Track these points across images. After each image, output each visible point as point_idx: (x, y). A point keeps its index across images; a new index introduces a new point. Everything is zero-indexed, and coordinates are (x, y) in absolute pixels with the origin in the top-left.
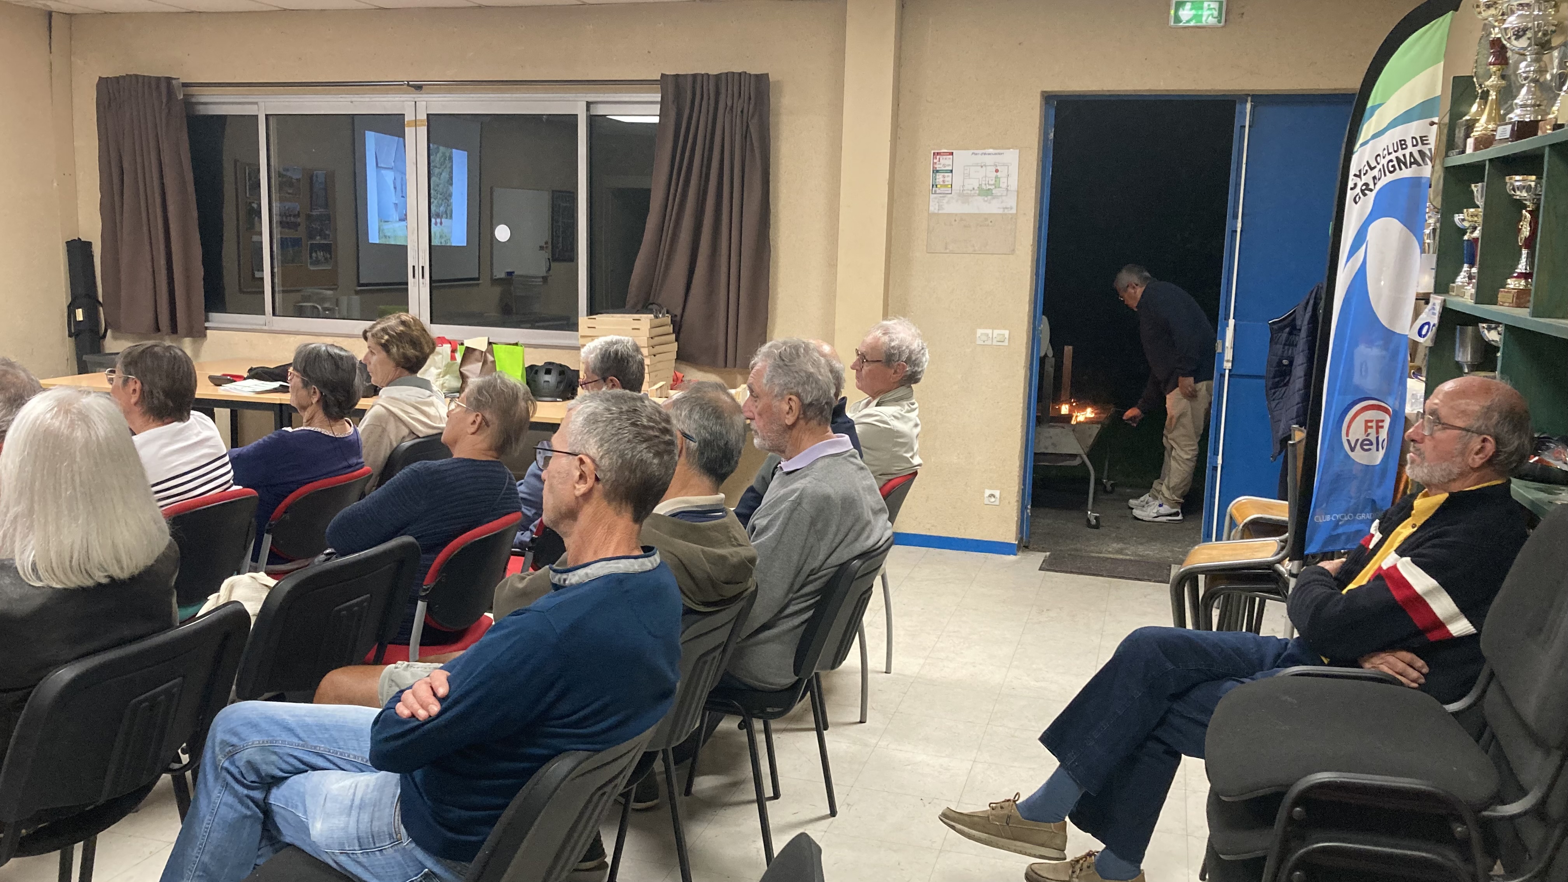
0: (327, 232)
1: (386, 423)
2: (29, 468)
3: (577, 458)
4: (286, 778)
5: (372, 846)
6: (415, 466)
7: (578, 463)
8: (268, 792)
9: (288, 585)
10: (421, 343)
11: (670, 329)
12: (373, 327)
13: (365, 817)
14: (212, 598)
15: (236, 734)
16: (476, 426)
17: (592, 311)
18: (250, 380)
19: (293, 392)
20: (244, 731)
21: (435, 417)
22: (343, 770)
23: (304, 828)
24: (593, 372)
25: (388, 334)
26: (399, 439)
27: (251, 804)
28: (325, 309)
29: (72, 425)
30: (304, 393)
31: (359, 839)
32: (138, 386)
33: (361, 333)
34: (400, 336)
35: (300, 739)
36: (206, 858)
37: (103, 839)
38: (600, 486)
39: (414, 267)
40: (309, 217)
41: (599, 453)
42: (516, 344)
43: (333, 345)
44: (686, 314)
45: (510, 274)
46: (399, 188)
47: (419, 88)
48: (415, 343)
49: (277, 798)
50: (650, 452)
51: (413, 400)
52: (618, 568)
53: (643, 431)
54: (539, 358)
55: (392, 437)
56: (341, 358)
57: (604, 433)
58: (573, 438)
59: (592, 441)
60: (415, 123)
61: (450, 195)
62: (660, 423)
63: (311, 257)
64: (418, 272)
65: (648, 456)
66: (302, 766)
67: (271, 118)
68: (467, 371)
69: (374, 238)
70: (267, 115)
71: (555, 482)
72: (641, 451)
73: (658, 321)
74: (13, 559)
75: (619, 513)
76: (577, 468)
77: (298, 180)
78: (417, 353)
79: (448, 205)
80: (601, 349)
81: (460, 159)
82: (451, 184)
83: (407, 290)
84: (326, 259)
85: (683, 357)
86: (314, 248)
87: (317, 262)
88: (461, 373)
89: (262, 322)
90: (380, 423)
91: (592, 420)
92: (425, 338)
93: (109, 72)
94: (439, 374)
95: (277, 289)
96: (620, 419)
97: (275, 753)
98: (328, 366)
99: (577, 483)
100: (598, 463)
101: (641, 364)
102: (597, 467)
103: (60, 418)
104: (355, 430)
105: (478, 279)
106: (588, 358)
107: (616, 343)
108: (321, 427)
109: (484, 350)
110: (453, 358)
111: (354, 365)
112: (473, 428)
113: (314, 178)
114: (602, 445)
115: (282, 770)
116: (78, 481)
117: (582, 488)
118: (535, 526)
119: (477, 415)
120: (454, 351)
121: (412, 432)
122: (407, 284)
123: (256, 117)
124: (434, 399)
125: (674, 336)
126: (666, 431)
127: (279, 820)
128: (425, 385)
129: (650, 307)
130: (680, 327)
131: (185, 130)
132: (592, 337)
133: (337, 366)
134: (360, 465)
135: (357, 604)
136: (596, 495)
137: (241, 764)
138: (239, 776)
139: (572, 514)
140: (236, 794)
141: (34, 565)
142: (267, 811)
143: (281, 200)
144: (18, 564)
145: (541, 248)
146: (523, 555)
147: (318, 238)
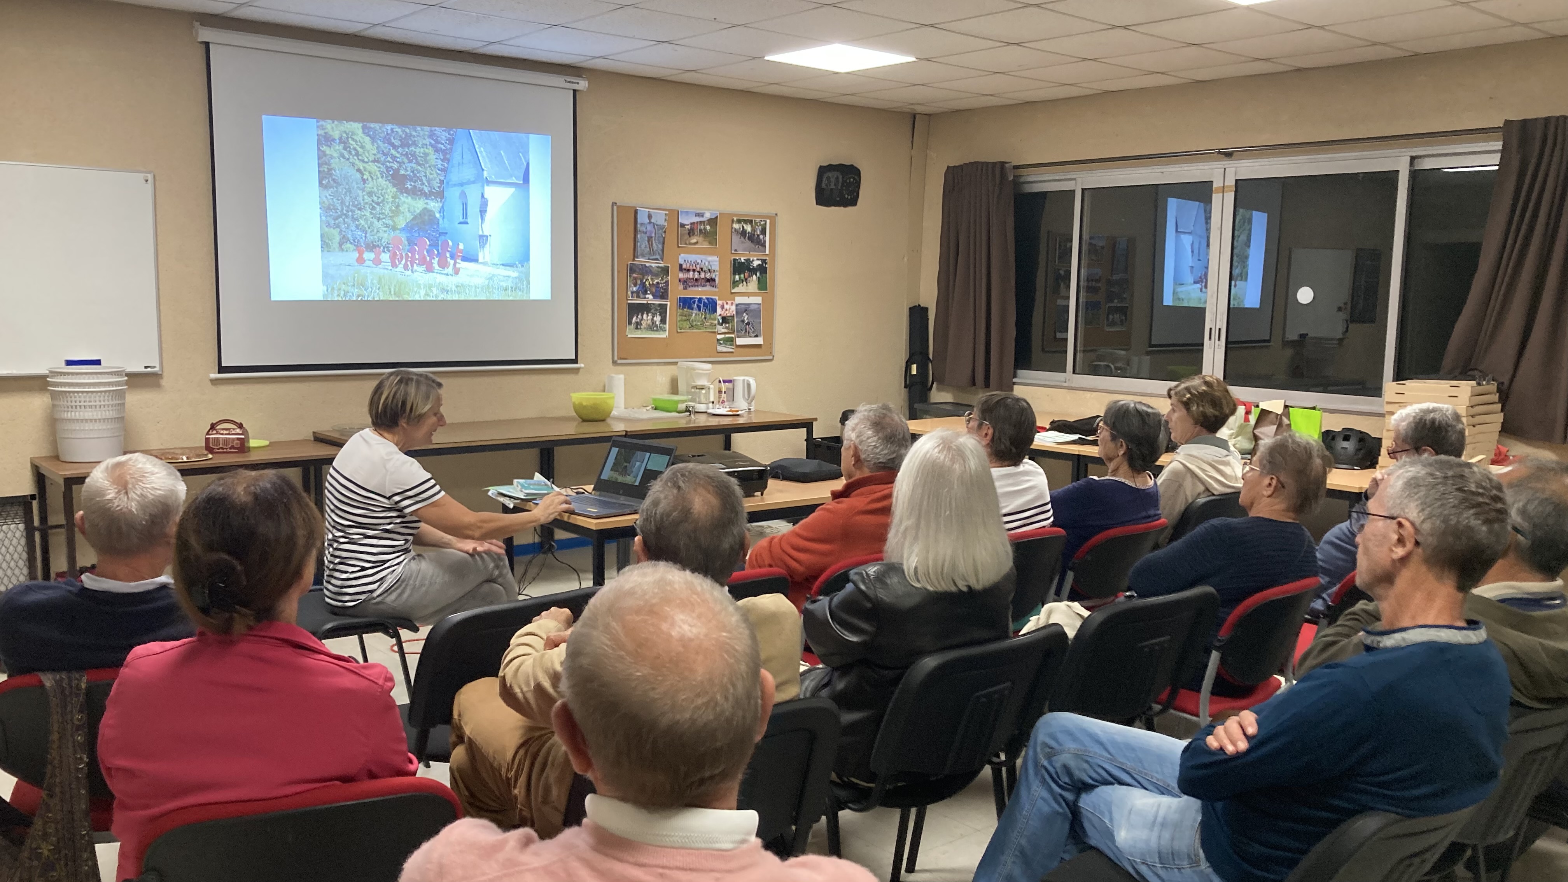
0: (1125, 296)
1: (1184, 480)
2: (920, 491)
3: (1395, 521)
4: (1096, 786)
5: (1171, 862)
6: (1215, 521)
7: (1396, 527)
8: (1078, 796)
9: (1100, 616)
10: (1221, 404)
11: (1496, 397)
12: (1177, 386)
13: (1167, 835)
14: (1033, 619)
15: (1055, 738)
16: (1272, 489)
17: (1400, 376)
18: (1052, 432)
19: (1102, 445)
20: (1061, 737)
21: (1231, 476)
22: (1146, 789)
23: (1110, 835)
24: (1405, 440)
25: (1190, 393)
26: (1195, 494)
27: (1064, 804)
28: (1117, 368)
29: (953, 460)
30: (1111, 445)
31: (1159, 853)
32: (990, 432)
33: (1165, 393)
34: (1202, 396)
35: (1110, 754)
36: (1023, 842)
37: (934, 813)
38: (1420, 550)
39: (1211, 329)
40: (1109, 283)
41: (1419, 517)
42: (1314, 408)
43: (1140, 403)
44: (1517, 379)
45: (1303, 336)
46: (1196, 251)
47: (1229, 155)
48: (1215, 403)
49: (1087, 802)
50: (1479, 519)
51: (1210, 458)
52: (1438, 636)
53: (1471, 497)
54: (1337, 424)
55: (1188, 493)
56: (1148, 414)
57: (1427, 497)
58: (1391, 502)
59: (1413, 505)
60: (1223, 189)
61: (1247, 257)
62: (1491, 491)
63: (1108, 320)
64: (1215, 334)
65: (1475, 523)
66: (1111, 779)
67: (1086, 192)
68: (1260, 433)
69: (1168, 300)
70: (1083, 189)
71: (1370, 545)
72: (1467, 518)
73: (1480, 389)
74: (902, 564)
75: (1439, 579)
76: (1395, 532)
77: (1103, 247)
78: (1217, 413)
79: (1244, 267)
80: (1415, 417)
81: (1260, 221)
82: (1249, 247)
83: (1202, 350)
84: (1122, 321)
85: (1508, 430)
86: (1111, 311)
87: (1113, 324)
88: (1254, 435)
89: (1063, 379)
90: (1177, 479)
91: (1412, 485)
92: (1226, 398)
93: (955, 161)
94: (1231, 435)
95: (1078, 349)
96: (1445, 484)
97: (1087, 762)
98: (1136, 421)
99: (1395, 546)
100: (1419, 527)
101: (1462, 433)
102: (1417, 530)
103: (945, 453)
104: (1155, 483)
105: (1269, 341)
106: (1398, 425)
107: (1434, 410)
108: (1125, 478)
109: (1280, 413)
110: (1247, 420)
111: (1160, 421)
112: (1269, 491)
113: (1117, 245)
114: (1423, 510)
115: (1091, 777)
116: (954, 504)
117: (1400, 552)
118: (1329, 595)
119: (1272, 479)
120: (1248, 413)
121: (1207, 490)
122: (1202, 345)
123: (1072, 192)
124: (1230, 458)
125: (1500, 405)
126: (1497, 499)
127: (1086, 825)
128: (1223, 444)
129: (1470, 373)
130: (1507, 397)
131: (1012, 209)
132: (1402, 405)
133: (1144, 421)
134: (1157, 517)
135: (1157, 644)
136: (1415, 559)
137: (1058, 765)
138: (1055, 776)
139: (1387, 578)
140: (1051, 791)
141: (916, 569)
142: (1075, 815)
143: (1089, 266)
144: (905, 567)
145: (1340, 309)
146: (1316, 623)
147: (1116, 301)
